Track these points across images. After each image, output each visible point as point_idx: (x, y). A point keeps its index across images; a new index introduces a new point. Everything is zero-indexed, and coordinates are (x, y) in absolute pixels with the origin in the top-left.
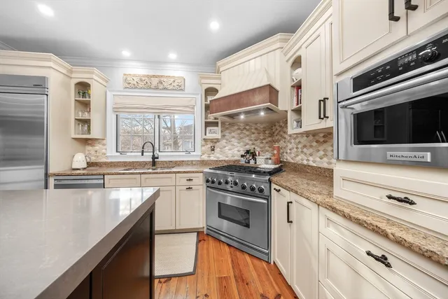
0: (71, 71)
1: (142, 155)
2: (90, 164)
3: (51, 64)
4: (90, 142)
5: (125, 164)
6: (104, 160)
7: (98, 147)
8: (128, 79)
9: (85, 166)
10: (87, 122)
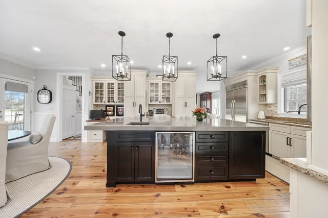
0: (257, 73)
1: (299, 113)
2: (267, 118)
3: (249, 74)
4: (268, 105)
5: (290, 120)
6: (276, 116)
7: (273, 108)
8: (292, 62)
9: (264, 118)
10: (265, 95)
